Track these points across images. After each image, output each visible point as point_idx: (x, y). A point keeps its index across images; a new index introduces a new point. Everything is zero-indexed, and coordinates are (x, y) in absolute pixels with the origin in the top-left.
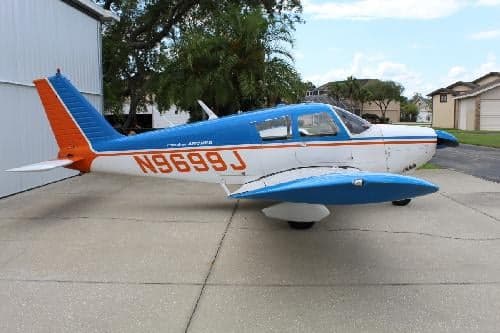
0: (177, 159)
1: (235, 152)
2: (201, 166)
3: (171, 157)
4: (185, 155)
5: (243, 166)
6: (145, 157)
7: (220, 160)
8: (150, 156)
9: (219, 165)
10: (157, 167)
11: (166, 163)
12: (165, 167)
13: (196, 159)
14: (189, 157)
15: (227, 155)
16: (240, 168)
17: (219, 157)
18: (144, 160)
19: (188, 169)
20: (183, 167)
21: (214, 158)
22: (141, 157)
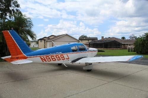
0: (53, 57)
1: (67, 55)
2: (59, 59)
3: (51, 57)
4: (55, 56)
5: (69, 58)
6: (44, 57)
7: (64, 57)
8: (45, 57)
9: (63, 58)
10: (47, 60)
11: (49, 59)
12: (49, 60)
13: (58, 57)
14: (56, 56)
15: (65, 56)
16: (68, 59)
17: (63, 56)
18: (43, 58)
19: (55, 60)
20: (54, 59)
21: (62, 56)
22: (42, 57)
